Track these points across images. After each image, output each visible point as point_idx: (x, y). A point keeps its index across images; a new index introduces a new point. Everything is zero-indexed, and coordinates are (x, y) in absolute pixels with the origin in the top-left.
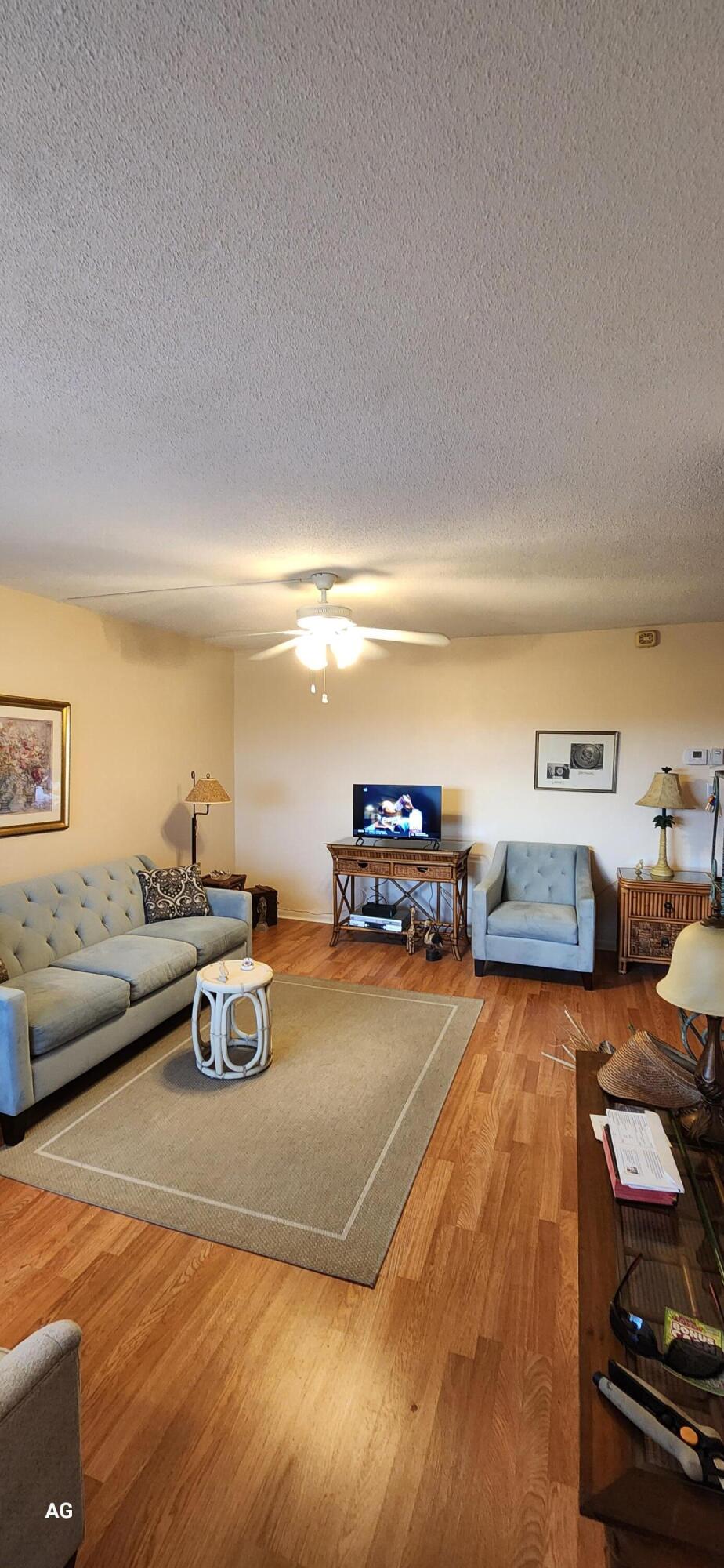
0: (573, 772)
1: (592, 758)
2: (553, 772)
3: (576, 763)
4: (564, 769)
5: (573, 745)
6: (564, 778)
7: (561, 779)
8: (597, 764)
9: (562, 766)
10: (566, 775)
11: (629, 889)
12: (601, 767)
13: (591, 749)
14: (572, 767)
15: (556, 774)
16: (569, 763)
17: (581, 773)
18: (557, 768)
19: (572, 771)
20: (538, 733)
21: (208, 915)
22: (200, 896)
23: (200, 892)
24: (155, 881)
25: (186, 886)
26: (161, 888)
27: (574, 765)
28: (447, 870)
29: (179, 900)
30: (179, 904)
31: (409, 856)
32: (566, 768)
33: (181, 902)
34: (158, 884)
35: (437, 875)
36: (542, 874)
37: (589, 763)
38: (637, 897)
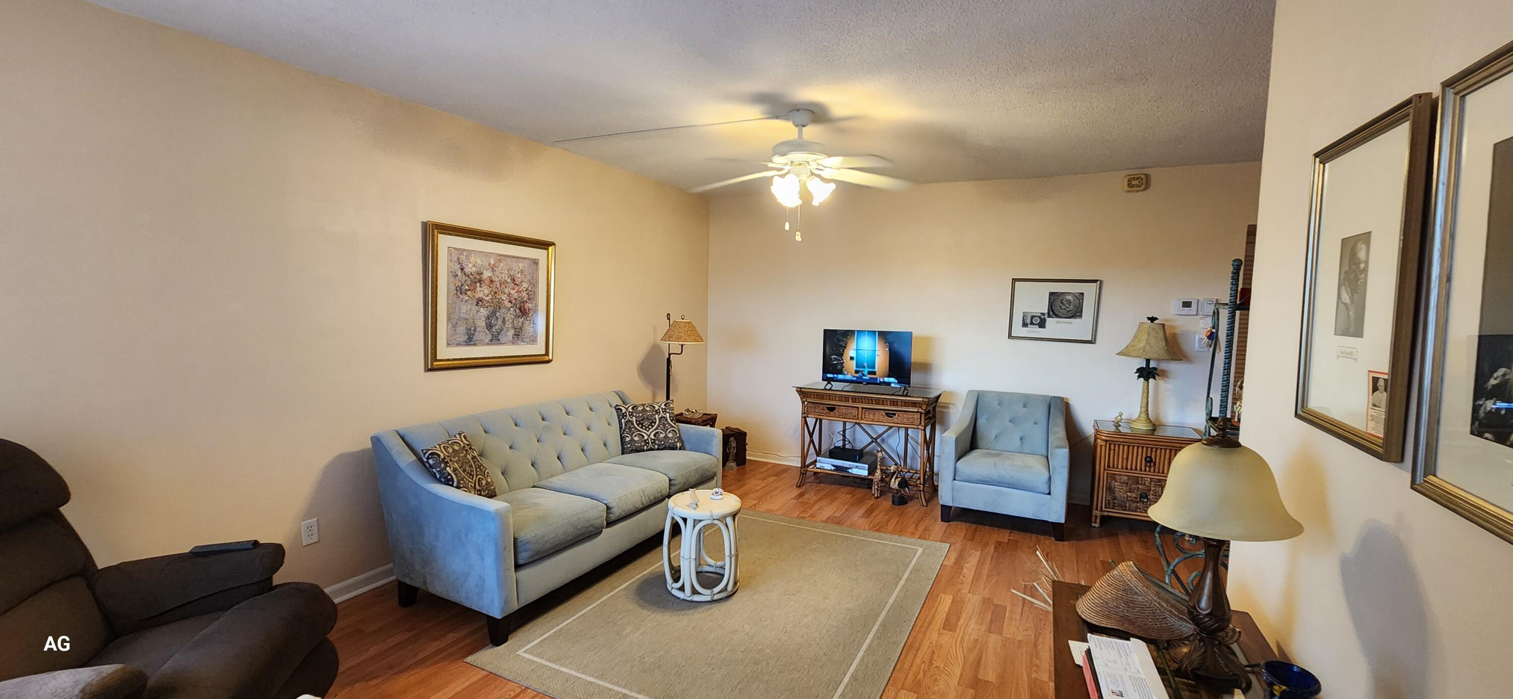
0: (1050, 321)
1: (1071, 307)
2: (1029, 321)
3: (1053, 312)
4: (1040, 318)
5: (1051, 294)
6: (1040, 327)
7: (1036, 328)
8: (1077, 313)
9: (1039, 315)
10: (1042, 324)
11: (1106, 441)
12: (1080, 316)
13: (1070, 298)
14: (1049, 316)
15: (1032, 323)
16: (1046, 311)
17: (1058, 322)
18: (1033, 317)
19: (1048, 320)
20: (1014, 280)
21: (680, 449)
22: (673, 430)
23: (673, 427)
24: (631, 415)
25: (660, 421)
26: (636, 421)
27: (1051, 313)
28: (916, 416)
29: (653, 433)
30: (653, 438)
31: (878, 401)
32: (1043, 317)
33: (655, 435)
34: (634, 418)
35: (905, 420)
36: (1013, 423)
37: (1068, 311)
38: (1114, 450)
